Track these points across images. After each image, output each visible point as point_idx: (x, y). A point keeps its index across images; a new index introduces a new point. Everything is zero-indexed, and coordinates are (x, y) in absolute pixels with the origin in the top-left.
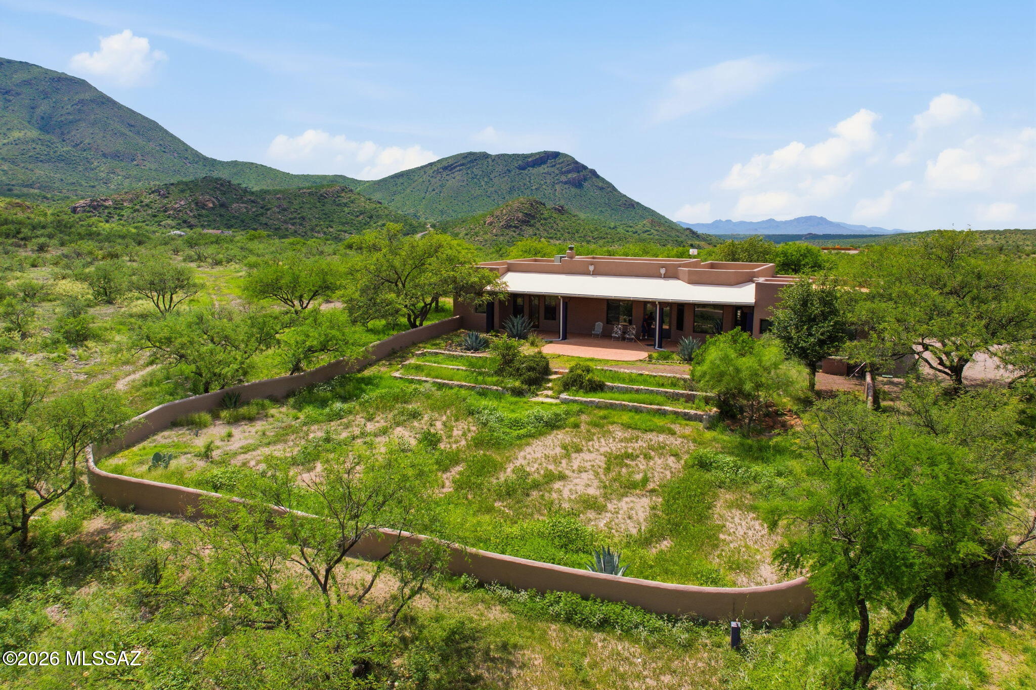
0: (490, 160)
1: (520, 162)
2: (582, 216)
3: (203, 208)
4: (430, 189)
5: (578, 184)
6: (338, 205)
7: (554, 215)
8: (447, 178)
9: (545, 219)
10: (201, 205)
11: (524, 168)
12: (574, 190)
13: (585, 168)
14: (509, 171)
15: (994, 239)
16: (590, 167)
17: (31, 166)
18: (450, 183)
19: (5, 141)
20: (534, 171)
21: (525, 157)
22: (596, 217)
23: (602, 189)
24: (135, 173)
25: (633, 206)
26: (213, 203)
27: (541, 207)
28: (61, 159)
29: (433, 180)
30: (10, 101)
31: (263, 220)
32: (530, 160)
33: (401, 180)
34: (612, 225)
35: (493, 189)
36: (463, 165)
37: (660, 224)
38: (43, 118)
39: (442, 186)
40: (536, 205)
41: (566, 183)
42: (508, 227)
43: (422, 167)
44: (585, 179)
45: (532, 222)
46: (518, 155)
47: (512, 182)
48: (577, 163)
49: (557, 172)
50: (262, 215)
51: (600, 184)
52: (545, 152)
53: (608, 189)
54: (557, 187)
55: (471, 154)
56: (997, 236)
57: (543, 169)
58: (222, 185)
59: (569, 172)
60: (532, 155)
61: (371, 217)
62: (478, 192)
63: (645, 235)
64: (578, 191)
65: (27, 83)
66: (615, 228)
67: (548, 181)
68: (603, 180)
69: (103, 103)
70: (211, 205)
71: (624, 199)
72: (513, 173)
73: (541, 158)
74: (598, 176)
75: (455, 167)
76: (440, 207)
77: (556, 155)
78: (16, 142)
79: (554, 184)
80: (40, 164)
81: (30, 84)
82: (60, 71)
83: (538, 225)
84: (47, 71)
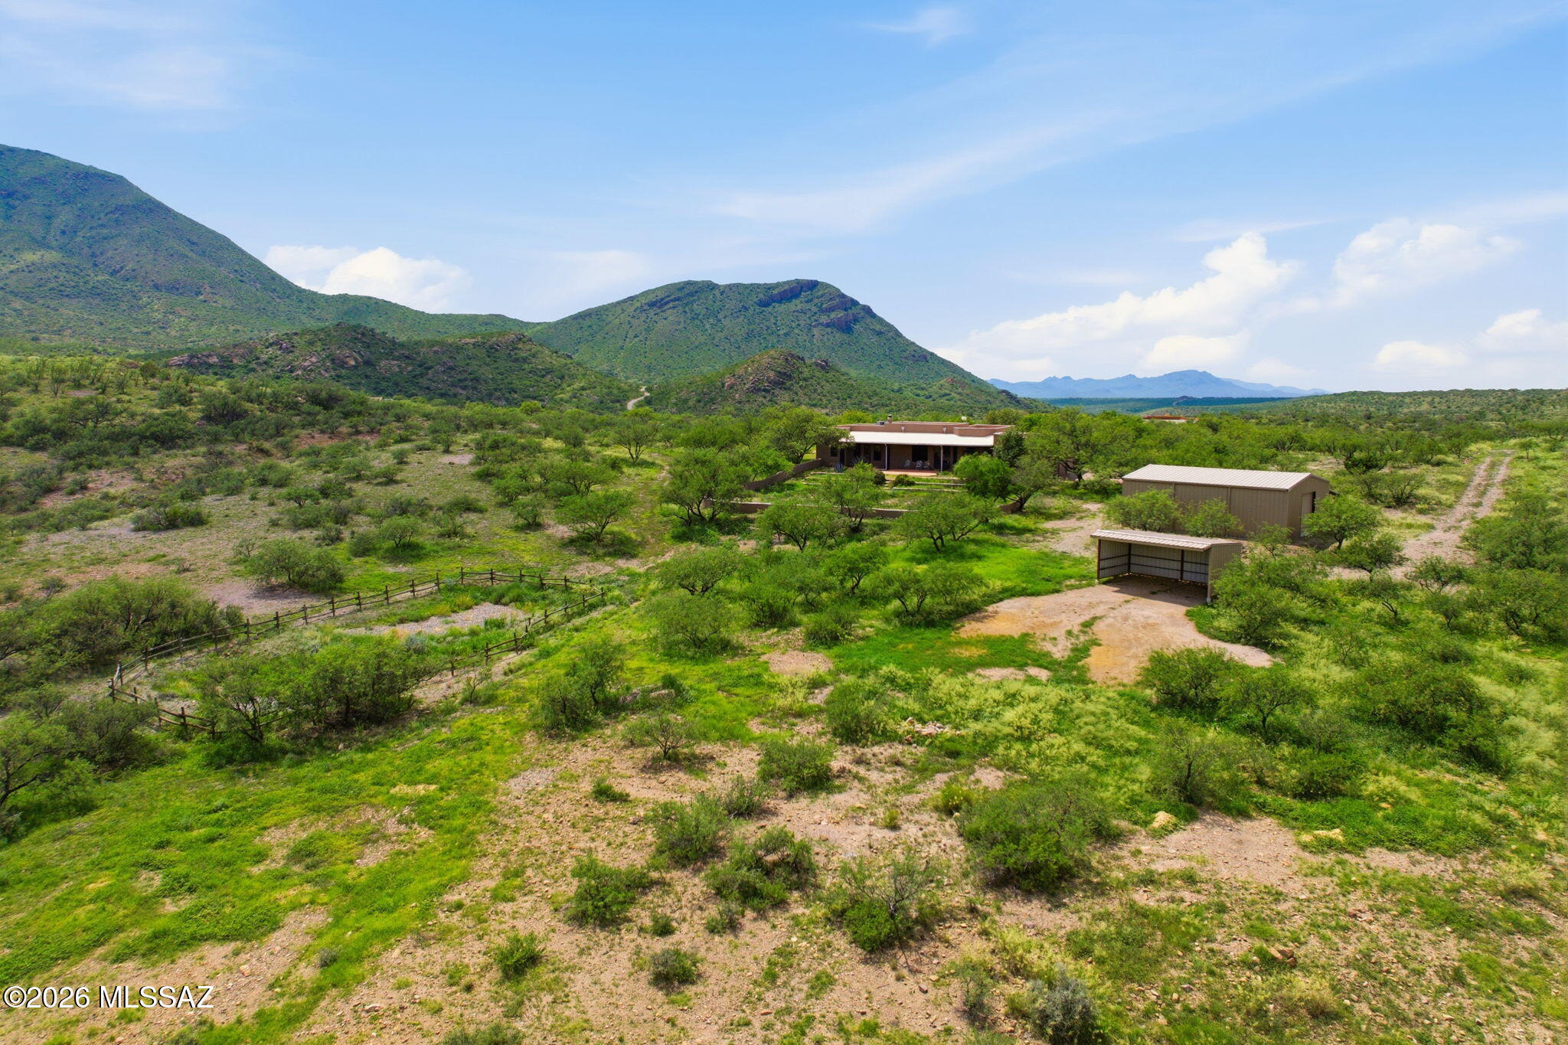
0: (717, 293)
1: (761, 296)
2: (853, 373)
3: (342, 367)
4: (631, 335)
5: (846, 327)
6: (516, 360)
7: (817, 374)
8: (655, 318)
9: (805, 380)
10: (339, 363)
11: (767, 305)
12: (839, 336)
13: (854, 303)
14: (746, 309)
15: (1431, 403)
16: (862, 302)
17: (53, 304)
18: (660, 325)
19: (13, 267)
20: (781, 308)
21: (768, 287)
22: (872, 375)
23: (879, 333)
24: (204, 312)
25: (925, 358)
26: (356, 359)
27: (798, 363)
28: (95, 292)
29: (635, 322)
30: (14, 208)
31: (424, 382)
32: (775, 292)
33: (588, 322)
34: (896, 386)
35: (722, 335)
36: (678, 299)
37: (963, 385)
38: (63, 232)
39: (648, 330)
40: (792, 359)
41: (828, 325)
42: (755, 390)
43: (619, 303)
44: (856, 320)
45: (788, 383)
46: (758, 286)
47: (749, 324)
48: (843, 296)
49: (815, 310)
50: (422, 375)
51: (878, 327)
52: (798, 281)
53: (888, 334)
54: (815, 331)
55: (689, 283)
56: (1437, 399)
57: (796, 305)
58: (363, 334)
59: (831, 309)
60: (778, 285)
61: (562, 378)
62: (702, 339)
63: (943, 400)
64: (845, 337)
65: (39, 181)
66: (900, 390)
67: (802, 323)
68: (881, 321)
69: (151, 210)
70: (353, 363)
71: (911, 349)
72: (751, 311)
73: (792, 290)
74: (874, 316)
75: (667, 303)
76: (646, 361)
77: (813, 285)
78: (31, 268)
79: (810, 327)
80: (66, 300)
81: (44, 182)
82: (87, 163)
83: (796, 387)
84: (68, 165)
